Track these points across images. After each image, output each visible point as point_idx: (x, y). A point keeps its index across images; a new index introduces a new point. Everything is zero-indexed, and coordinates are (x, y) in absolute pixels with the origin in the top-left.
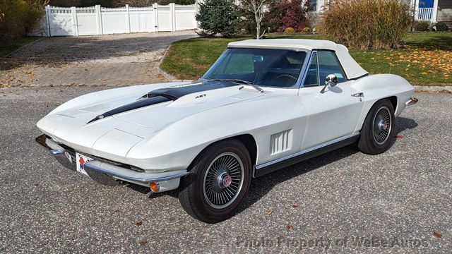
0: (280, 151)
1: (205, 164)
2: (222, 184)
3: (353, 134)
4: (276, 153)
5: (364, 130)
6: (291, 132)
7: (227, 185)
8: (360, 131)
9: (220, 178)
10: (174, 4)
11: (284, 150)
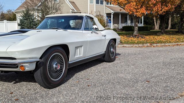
0: (78, 56)
1: (48, 58)
2: (56, 68)
3: (103, 53)
4: (77, 56)
5: (106, 51)
6: (83, 47)
7: (58, 69)
8: (105, 52)
9: (54, 66)
10: (6, 21)
11: (80, 56)
